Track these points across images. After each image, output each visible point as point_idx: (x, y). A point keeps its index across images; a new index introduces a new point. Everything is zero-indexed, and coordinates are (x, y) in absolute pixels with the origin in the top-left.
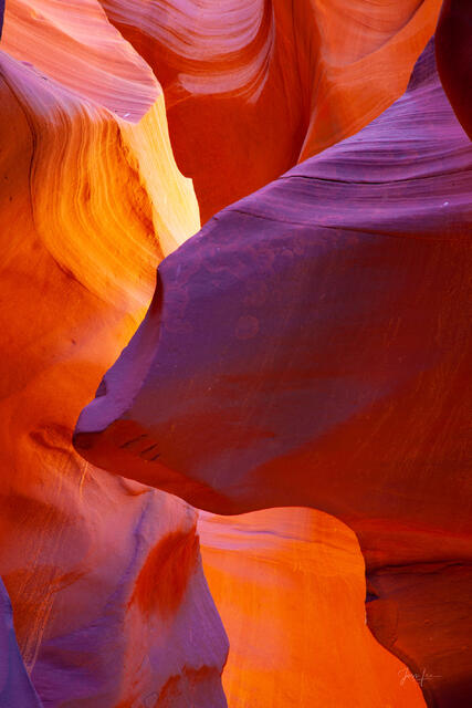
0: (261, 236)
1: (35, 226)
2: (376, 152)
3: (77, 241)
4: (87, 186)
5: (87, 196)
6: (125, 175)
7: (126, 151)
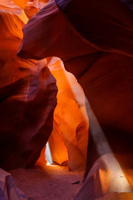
0: (34, 21)
1: (10, 32)
2: (49, 5)
3: (17, 33)
4: (16, 25)
5: (16, 27)
6: (21, 23)
7: (19, 19)
